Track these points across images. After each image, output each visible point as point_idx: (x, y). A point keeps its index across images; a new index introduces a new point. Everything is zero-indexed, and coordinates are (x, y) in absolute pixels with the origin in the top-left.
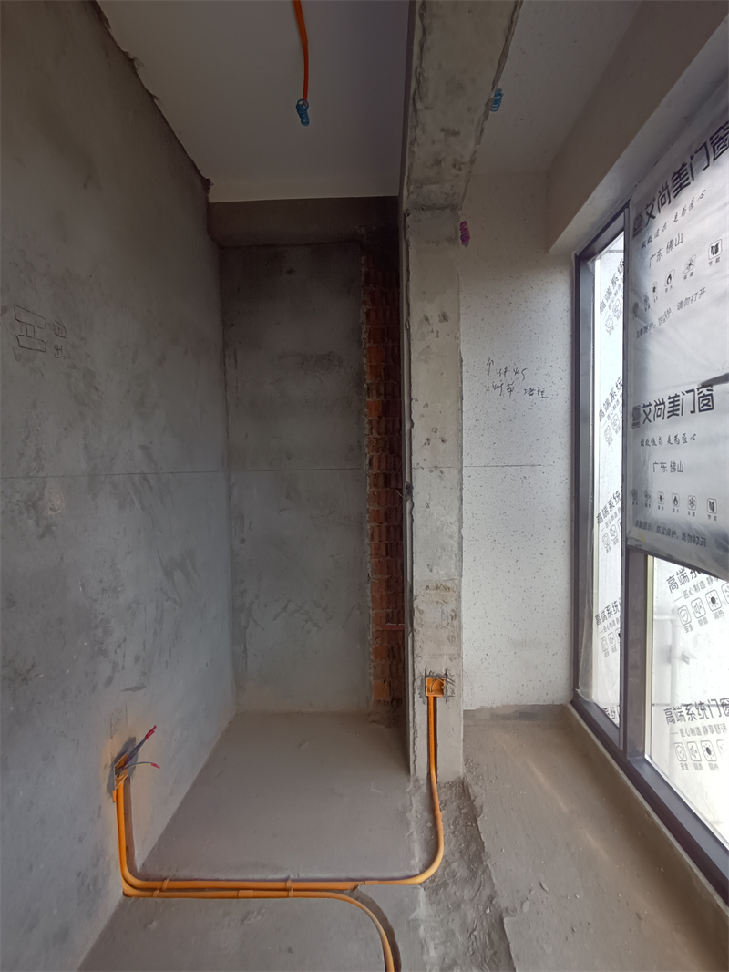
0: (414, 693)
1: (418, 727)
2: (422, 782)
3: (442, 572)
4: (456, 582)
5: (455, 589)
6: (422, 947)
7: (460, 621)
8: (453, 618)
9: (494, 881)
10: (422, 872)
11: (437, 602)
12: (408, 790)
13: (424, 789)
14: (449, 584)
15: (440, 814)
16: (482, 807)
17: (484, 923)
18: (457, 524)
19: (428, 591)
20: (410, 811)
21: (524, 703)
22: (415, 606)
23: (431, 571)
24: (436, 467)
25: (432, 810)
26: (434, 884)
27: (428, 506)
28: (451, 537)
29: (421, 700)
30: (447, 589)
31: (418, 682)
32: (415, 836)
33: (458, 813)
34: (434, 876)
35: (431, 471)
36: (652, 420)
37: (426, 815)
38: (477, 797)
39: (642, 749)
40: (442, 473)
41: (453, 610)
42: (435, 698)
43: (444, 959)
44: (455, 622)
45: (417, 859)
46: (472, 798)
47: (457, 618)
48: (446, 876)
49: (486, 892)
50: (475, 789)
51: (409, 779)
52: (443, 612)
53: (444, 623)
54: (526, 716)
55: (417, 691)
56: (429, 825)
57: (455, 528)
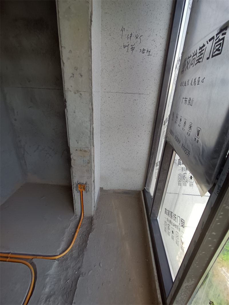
0: (74, 189)
1: (76, 200)
2: (78, 216)
3: (83, 144)
4: (89, 149)
5: (89, 151)
6: (44, 288)
7: (91, 165)
8: (88, 163)
9: (84, 261)
10: (60, 254)
11: (81, 156)
12: (71, 219)
13: (78, 219)
14: (86, 149)
15: (78, 230)
16: (94, 229)
17: (73, 277)
18: (89, 122)
19: (77, 152)
20: (68, 228)
21: (126, 189)
22: (71, 157)
23: (78, 143)
24: (78, 91)
25: (77, 228)
26: (63, 258)
27: (75, 112)
28: (87, 128)
29: (76, 191)
30: (85, 151)
31: (75, 185)
32: (65, 239)
33: (86, 229)
34: (65, 255)
35: (75, 93)
36: (189, 68)
37: (74, 230)
38: (94, 225)
39: (157, 216)
40: (81, 94)
41: (88, 160)
42: (82, 191)
43: (51, 292)
44: (89, 165)
45: (61, 249)
46: (92, 225)
47: (90, 164)
48: (69, 256)
49: (79, 265)
50: (95, 221)
51: (73, 215)
52: (84, 160)
53: (85, 165)
54: (127, 193)
55: (75, 189)
56: (73, 234)
57: (88, 124)
